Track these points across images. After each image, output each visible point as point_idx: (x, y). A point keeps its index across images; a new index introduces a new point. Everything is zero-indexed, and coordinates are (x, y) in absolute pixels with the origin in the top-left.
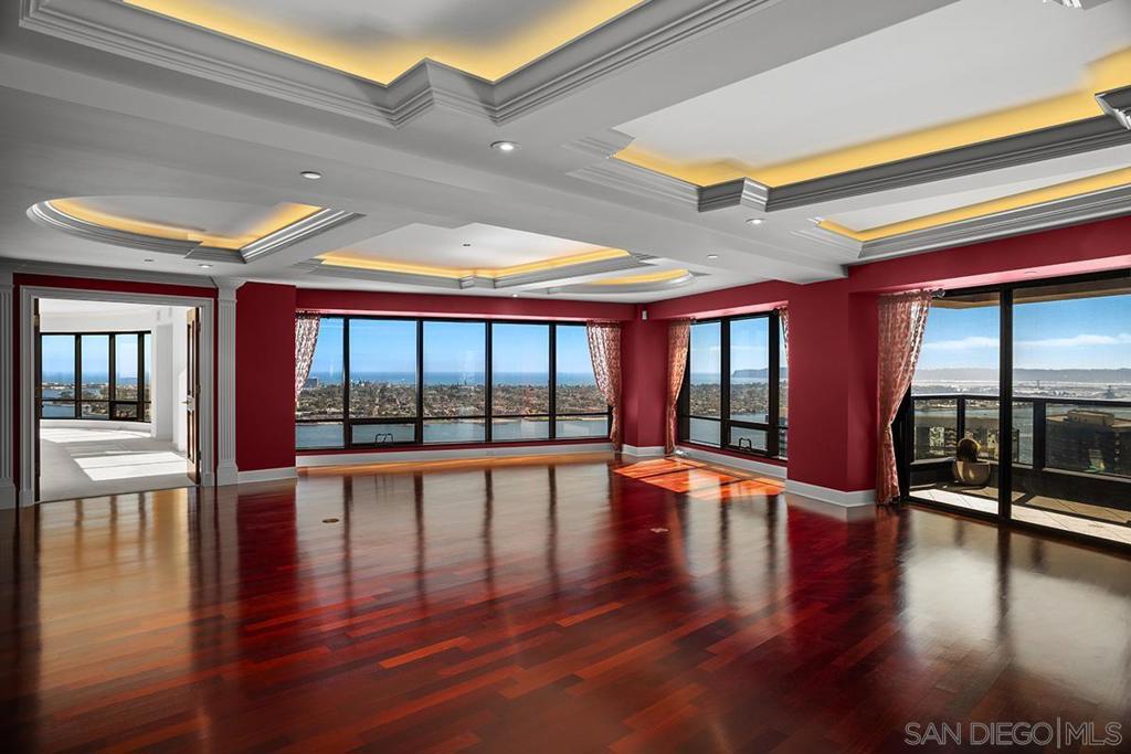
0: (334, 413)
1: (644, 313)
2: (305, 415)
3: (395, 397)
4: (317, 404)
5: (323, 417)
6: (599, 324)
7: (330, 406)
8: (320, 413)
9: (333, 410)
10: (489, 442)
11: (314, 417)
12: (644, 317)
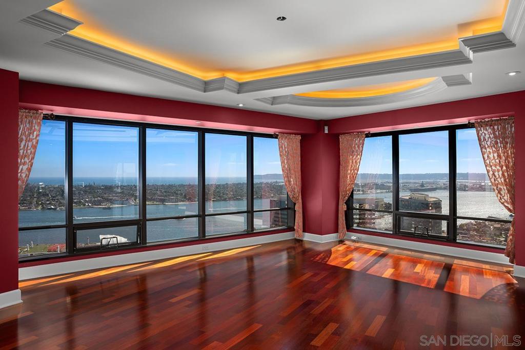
1: (326, 128)
3: (48, 192)
10: (202, 239)
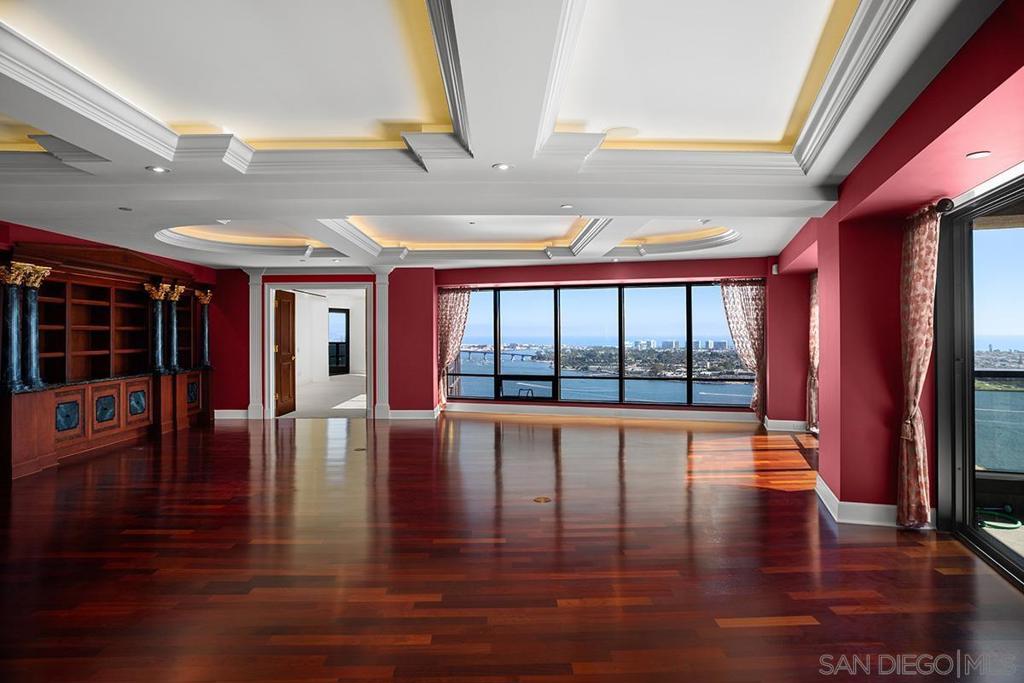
0: (740, 374)
1: (774, 268)
2: (715, 375)
4: (725, 365)
5: (731, 377)
6: (735, 282)
7: (737, 367)
8: (728, 373)
9: (740, 371)
10: (621, 403)
11: (722, 377)
12: (775, 272)
